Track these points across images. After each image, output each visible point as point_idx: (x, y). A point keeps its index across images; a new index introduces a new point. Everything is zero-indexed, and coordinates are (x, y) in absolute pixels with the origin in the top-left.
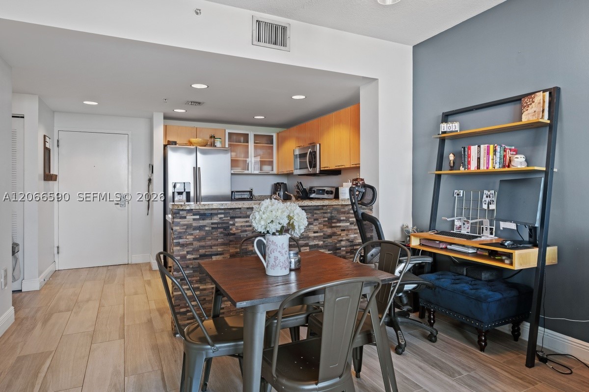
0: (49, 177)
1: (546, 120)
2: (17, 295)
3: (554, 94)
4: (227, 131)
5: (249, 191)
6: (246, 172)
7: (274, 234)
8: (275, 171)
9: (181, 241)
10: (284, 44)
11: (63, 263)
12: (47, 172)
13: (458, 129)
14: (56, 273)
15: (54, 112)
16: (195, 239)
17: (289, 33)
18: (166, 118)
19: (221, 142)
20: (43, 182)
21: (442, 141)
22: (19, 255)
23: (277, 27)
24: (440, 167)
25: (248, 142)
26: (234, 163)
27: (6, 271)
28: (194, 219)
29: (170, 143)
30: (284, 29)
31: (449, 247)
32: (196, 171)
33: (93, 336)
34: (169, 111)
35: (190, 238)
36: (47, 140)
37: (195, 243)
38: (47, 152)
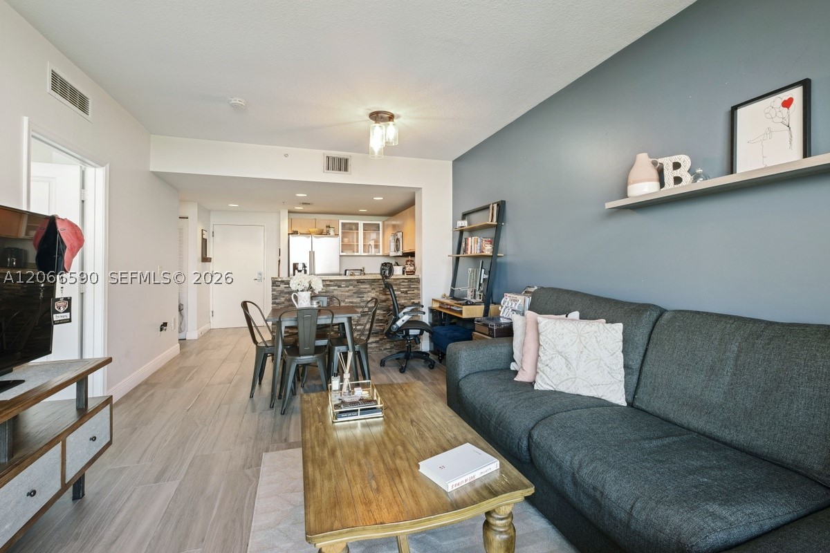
0: (205, 259)
1: (495, 222)
2: (182, 341)
3: (501, 206)
4: (341, 221)
5: (361, 270)
6: (356, 254)
7: (302, 291)
8: (381, 254)
9: (277, 301)
10: (346, 170)
11: (216, 323)
12: (204, 256)
13: (466, 225)
14: (210, 331)
15: (210, 211)
16: (286, 300)
17: (350, 162)
18: (289, 212)
19: (334, 231)
20: (201, 263)
21: (461, 232)
22: (184, 311)
23: (340, 160)
24: (459, 252)
25: (358, 230)
26: (345, 247)
27: (174, 319)
28: (285, 287)
29: (295, 233)
30: (346, 160)
31: (452, 307)
32: (312, 254)
33: (224, 361)
34: (292, 209)
35: (283, 299)
36: (204, 232)
37: (286, 302)
38: (204, 242)
